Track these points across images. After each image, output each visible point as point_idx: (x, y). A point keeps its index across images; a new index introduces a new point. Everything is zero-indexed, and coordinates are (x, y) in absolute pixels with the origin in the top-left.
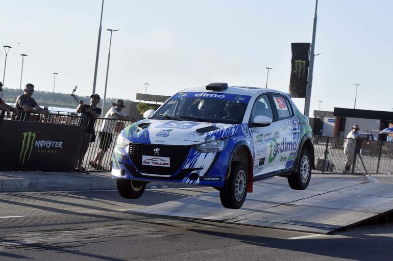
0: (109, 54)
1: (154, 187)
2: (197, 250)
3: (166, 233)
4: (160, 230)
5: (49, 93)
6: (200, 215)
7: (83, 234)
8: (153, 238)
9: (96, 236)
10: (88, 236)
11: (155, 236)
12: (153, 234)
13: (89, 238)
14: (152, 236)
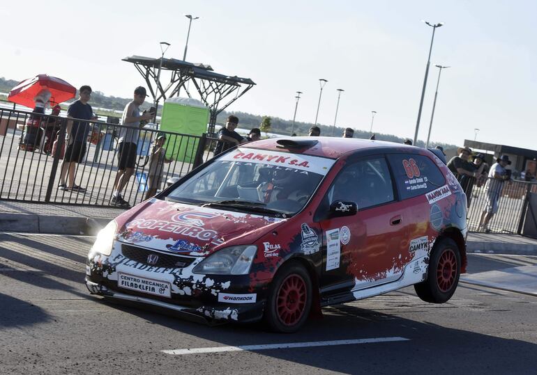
0: (436, 93)
1: (479, 251)
2: (523, 330)
3: (488, 307)
4: (481, 303)
5: (365, 132)
6: (530, 289)
7: (395, 301)
8: (474, 312)
9: (410, 304)
10: (401, 304)
11: (476, 310)
12: (474, 307)
13: (402, 306)
14: (473, 309)
